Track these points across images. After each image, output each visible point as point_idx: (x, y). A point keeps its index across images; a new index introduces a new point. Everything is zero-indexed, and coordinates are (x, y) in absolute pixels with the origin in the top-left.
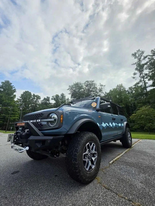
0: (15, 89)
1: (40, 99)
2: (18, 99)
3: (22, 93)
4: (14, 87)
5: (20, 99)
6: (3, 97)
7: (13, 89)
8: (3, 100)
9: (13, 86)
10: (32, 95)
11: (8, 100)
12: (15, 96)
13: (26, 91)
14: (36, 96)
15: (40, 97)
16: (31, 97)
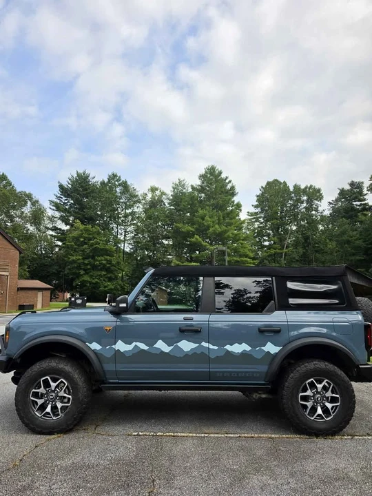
0: (233, 188)
1: (320, 198)
2: (252, 214)
3: (259, 193)
4: (230, 182)
5: (256, 214)
6: (207, 218)
7: (229, 187)
8: (208, 227)
9: (227, 178)
10: (291, 189)
11: (219, 224)
12: (239, 206)
13: (268, 183)
14: (304, 191)
15: (319, 190)
16: (291, 199)
